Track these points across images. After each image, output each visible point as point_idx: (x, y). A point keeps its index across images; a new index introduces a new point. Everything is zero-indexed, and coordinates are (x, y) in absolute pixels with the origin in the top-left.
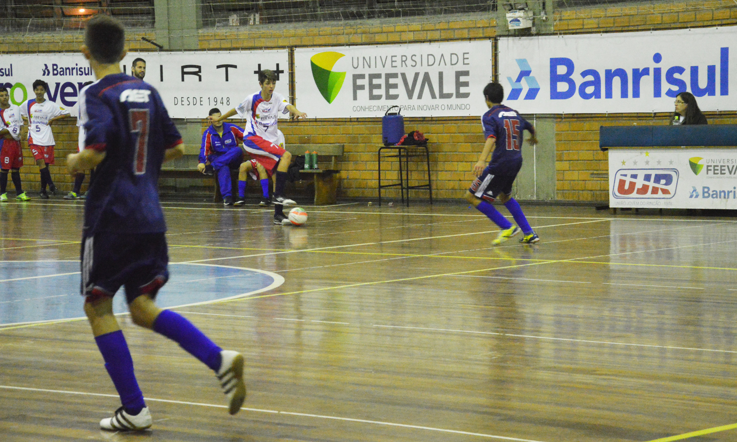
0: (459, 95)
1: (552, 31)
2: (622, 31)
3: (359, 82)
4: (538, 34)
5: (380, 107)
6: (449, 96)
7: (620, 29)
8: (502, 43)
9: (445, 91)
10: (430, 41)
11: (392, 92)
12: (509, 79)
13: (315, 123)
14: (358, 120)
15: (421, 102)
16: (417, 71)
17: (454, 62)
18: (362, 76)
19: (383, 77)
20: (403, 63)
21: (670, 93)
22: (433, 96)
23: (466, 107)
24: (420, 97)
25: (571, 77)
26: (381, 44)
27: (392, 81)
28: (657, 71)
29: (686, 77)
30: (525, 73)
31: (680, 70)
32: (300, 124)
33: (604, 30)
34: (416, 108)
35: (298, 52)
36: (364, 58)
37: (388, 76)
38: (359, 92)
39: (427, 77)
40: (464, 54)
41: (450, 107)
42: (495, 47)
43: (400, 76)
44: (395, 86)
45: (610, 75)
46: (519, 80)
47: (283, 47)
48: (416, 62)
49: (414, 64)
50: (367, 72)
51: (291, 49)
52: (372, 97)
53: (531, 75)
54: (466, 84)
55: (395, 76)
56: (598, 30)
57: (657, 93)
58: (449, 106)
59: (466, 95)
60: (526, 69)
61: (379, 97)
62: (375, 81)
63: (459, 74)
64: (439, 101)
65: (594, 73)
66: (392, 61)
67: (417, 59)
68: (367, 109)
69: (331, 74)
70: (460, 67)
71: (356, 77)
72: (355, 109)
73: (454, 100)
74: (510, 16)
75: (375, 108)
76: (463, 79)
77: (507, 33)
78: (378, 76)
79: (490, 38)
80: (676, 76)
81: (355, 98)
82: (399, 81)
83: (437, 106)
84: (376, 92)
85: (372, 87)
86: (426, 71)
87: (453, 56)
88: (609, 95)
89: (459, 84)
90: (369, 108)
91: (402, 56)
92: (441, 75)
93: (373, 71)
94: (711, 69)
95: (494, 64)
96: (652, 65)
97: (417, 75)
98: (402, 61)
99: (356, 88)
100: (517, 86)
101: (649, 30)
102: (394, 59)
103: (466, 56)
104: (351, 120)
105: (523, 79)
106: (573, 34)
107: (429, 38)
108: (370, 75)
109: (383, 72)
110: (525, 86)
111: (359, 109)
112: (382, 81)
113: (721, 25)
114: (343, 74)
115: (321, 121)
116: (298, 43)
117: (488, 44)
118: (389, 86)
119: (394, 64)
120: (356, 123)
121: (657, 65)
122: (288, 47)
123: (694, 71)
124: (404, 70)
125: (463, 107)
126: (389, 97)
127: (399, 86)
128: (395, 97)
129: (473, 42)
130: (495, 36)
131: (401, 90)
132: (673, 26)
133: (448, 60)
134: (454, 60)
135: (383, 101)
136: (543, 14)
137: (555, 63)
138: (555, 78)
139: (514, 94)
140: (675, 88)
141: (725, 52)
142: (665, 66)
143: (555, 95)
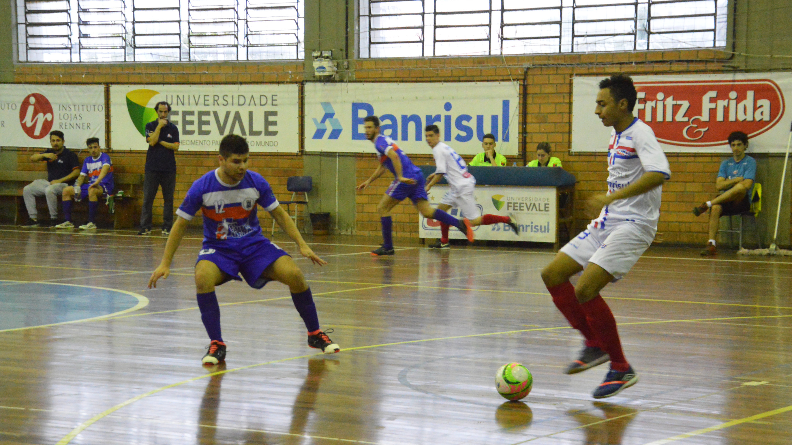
0: (268, 133)
1: (354, 79)
2: (417, 82)
4: (341, 81)
5: (193, 142)
6: (259, 133)
7: (415, 79)
8: (308, 87)
9: (255, 129)
10: (241, 83)
11: (204, 128)
12: (315, 120)
13: (130, 155)
16: (229, 110)
17: (263, 102)
18: (176, 113)
19: (196, 114)
20: (215, 102)
21: (459, 138)
22: (244, 133)
23: (274, 144)
26: (195, 83)
27: (204, 118)
28: (448, 119)
29: (473, 124)
30: (329, 116)
31: (468, 118)
32: (114, 154)
33: (401, 79)
35: (113, 88)
36: (178, 96)
37: (201, 114)
39: (237, 116)
40: (273, 96)
41: (259, 144)
42: (302, 92)
43: (212, 114)
44: (207, 123)
45: (406, 120)
46: (323, 121)
47: (100, 83)
48: (227, 102)
49: (225, 103)
50: (180, 109)
51: (108, 85)
52: (185, 132)
53: (335, 117)
54: (274, 123)
55: (207, 113)
56: (395, 79)
57: (448, 138)
58: (258, 142)
59: (275, 133)
60: (330, 112)
61: (192, 133)
62: (188, 118)
63: (267, 114)
65: (392, 118)
66: (205, 100)
67: (229, 99)
69: (146, 110)
70: (269, 108)
73: (263, 138)
74: (316, 64)
75: (188, 143)
76: (271, 118)
77: (312, 79)
78: (192, 113)
79: (296, 83)
80: (464, 123)
82: (211, 118)
84: (189, 128)
85: (185, 123)
86: (237, 110)
87: (262, 97)
88: (405, 137)
89: (268, 123)
91: (214, 96)
92: (251, 114)
93: (187, 108)
94: (494, 119)
95: (300, 106)
96: (443, 113)
98: (214, 100)
100: (321, 127)
101: (440, 81)
102: (206, 98)
103: (274, 98)
105: (327, 121)
106: (373, 82)
107: (240, 80)
108: (183, 112)
109: (196, 109)
110: (329, 127)
112: (195, 118)
113: (503, 80)
115: (136, 153)
116: (114, 80)
117: (295, 88)
118: (201, 123)
119: (206, 103)
121: (448, 113)
122: (105, 83)
123: (480, 119)
124: (216, 108)
125: (271, 144)
126: (201, 132)
127: (211, 123)
128: (207, 133)
129: (281, 86)
130: (301, 81)
131: (213, 127)
132: (462, 79)
133: (257, 101)
134: (264, 101)
135: (196, 136)
136: (345, 63)
137: (356, 107)
138: (356, 121)
139: (319, 134)
140: (463, 134)
141: (506, 104)
142: (454, 114)
143: (356, 136)
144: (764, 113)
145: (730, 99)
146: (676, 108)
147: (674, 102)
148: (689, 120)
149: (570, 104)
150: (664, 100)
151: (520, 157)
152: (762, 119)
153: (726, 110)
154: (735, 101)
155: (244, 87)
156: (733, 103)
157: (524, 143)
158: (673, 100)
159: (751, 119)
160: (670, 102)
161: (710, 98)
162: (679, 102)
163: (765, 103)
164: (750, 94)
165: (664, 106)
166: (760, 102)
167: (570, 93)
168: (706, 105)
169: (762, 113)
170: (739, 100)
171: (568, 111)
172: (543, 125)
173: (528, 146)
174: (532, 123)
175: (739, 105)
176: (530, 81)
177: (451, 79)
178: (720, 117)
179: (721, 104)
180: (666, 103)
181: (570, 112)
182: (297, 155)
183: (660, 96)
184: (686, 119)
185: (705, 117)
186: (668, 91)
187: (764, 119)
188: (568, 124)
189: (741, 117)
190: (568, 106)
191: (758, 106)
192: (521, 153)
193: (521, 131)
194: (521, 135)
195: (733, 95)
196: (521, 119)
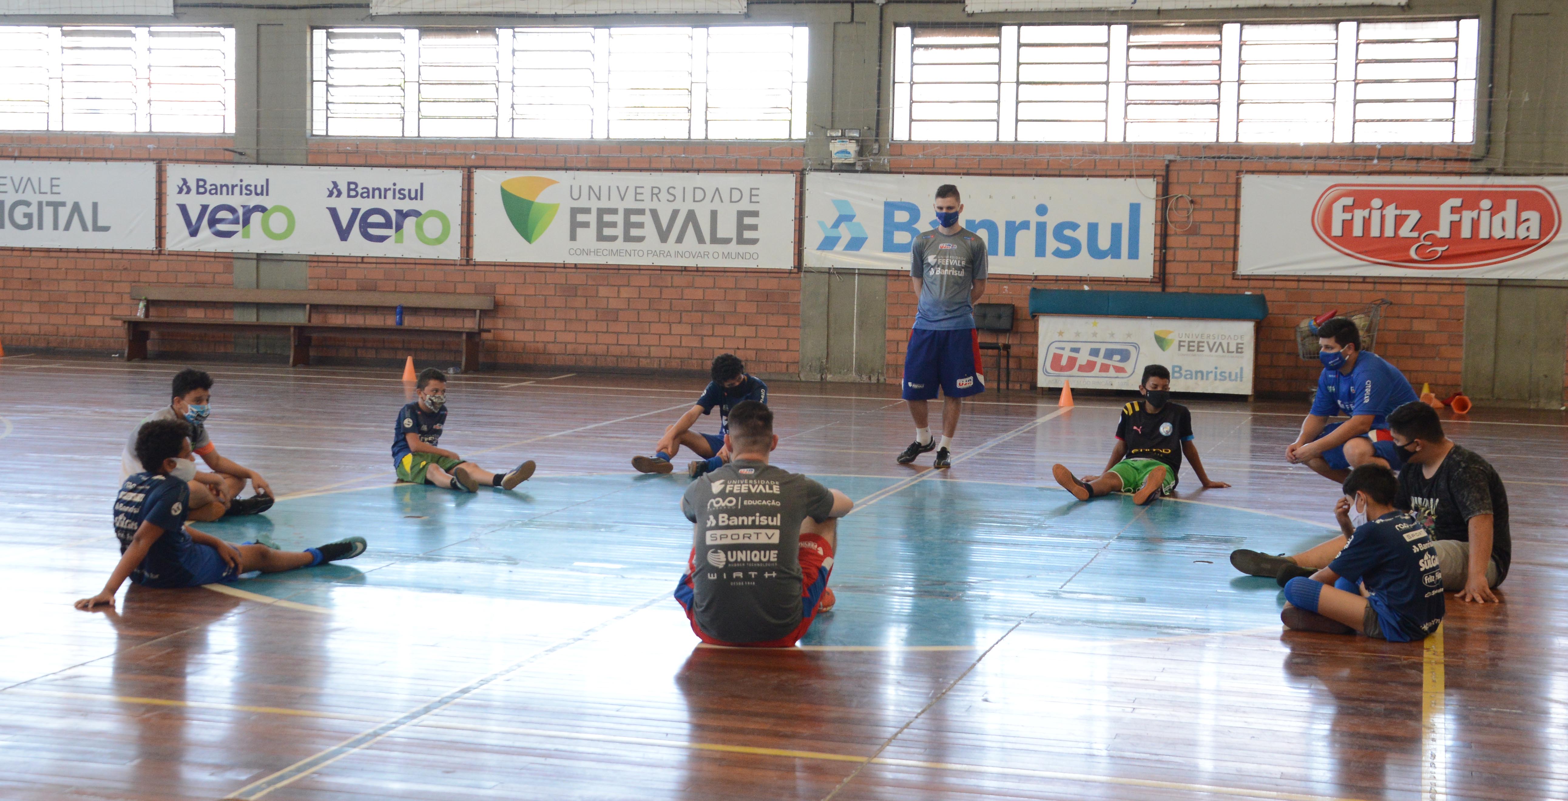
0: (741, 241)
1: (888, 169)
2: (991, 175)
3: (581, 218)
4: (867, 170)
5: (615, 251)
6: (727, 241)
7: (988, 172)
8: (812, 178)
9: (720, 234)
10: (698, 171)
11: (634, 232)
12: (822, 224)
14: (576, 266)
15: (680, 247)
16: (677, 208)
17: (735, 198)
18: (587, 211)
19: (621, 213)
20: (655, 196)
21: (1058, 253)
22: (701, 240)
23: (753, 256)
24: (679, 240)
25: (915, 226)
26: (620, 170)
27: (634, 218)
30: (845, 218)
31: (1074, 226)
32: (477, 268)
33: (965, 171)
34: (673, 254)
35: (480, 175)
36: (590, 187)
37: (628, 212)
38: (579, 231)
39: (691, 216)
40: (752, 189)
41: (728, 256)
42: (801, 184)
43: (648, 212)
44: (641, 225)
46: (836, 225)
47: (455, 167)
48: (674, 196)
49: (672, 198)
50: (594, 205)
51: (469, 170)
52: (601, 238)
53: (855, 220)
54: (754, 228)
55: (641, 212)
56: (956, 171)
57: (1040, 251)
58: (726, 254)
59: (754, 241)
60: (847, 213)
61: (614, 238)
62: (607, 218)
63: (741, 215)
64: (708, 247)
66: (636, 194)
67: (678, 193)
68: (592, 254)
69: (533, 206)
70: (745, 206)
71: (574, 211)
72: (572, 252)
73: (733, 247)
74: (835, 146)
75: (605, 253)
76: (747, 221)
77: (820, 166)
78: (614, 211)
79: (792, 172)
80: (1068, 232)
81: (573, 237)
82: (647, 219)
83: (706, 254)
84: (607, 232)
85: (601, 224)
86: (691, 209)
87: (734, 191)
89: (741, 227)
90: (596, 252)
91: (653, 188)
92: (714, 214)
93: (604, 204)
94: (1116, 229)
95: (798, 204)
97: (675, 213)
98: (652, 194)
99: (575, 225)
100: (833, 233)
101: (1030, 175)
102: (639, 191)
103: (754, 192)
104: (564, 266)
105: (843, 225)
107: (696, 166)
108: (598, 209)
109: (621, 206)
110: (845, 233)
111: (578, 252)
112: (619, 218)
114: (554, 208)
115: (515, 266)
116: (481, 163)
117: (790, 178)
118: (628, 225)
119: (639, 197)
120: (574, 270)
122: (463, 167)
124: (655, 205)
125: (748, 256)
126: (628, 238)
127: (645, 225)
128: (641, 239)
129: (766, 176)
130: (800, 169)
131: (649, 231)
132: (1063, 173)
133: (726, 196)
134: (736, 195)
135: (619, 244)
136: (876, 146)
137: (890, 207)
138: (890, 227)
139: (828, 243)
140: (1066, 247)
141: (1135, 210)
142: (1051, 221)
143: (889, 246)
144: (1531, 229)
145: (1480, 210)
146: (1400, 221)
147: (1398, 212)
148: (1420, 235)
149: (1237, 211)
150: (1382, 208)
151: (1157, 280)
152: (1528, 237)
153: (1475, 224)
154: (1488, 213)
155: (702, 176)
156: (1485, 216)
157: (1162, 261)
158: (1396, 208)
159: (1513, 236)
160: (1391, 212)
161: (1452, 208)
162: (1405, 212)
163: (1533, 217)
164: (1511, 204)
165: (1383, 218)
166: (1524, 215)
167: (1237, 196)
168: (1446, 217)
169: (1528, 229)
170: (1494, 211)
171: (1233, 219)
172: (1192, 239)
173: (1168, 265)
174: (1176, 234)
175: (1494, 218)
176: (1173, 178)
177: (1047, 172)
178: (1466, 232)
179: (1468, 216)
180: (1385, 212)
181: (1236, 222)
182: (790, 272)
183: (1376, 203)
184: (1415, 234)
185: (1444, 232)
186: (1388, 197)
187: (1531, 237)
188: (1233, 238)
189: (1497, 233)
190: (1233, 213)
191: (1523, 219)
192: (1157, 276)
193: (1158, 245)
194: (1158, 251)
195: (1486, 204)
196: (1159, 228)
